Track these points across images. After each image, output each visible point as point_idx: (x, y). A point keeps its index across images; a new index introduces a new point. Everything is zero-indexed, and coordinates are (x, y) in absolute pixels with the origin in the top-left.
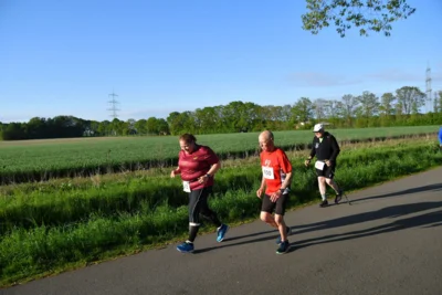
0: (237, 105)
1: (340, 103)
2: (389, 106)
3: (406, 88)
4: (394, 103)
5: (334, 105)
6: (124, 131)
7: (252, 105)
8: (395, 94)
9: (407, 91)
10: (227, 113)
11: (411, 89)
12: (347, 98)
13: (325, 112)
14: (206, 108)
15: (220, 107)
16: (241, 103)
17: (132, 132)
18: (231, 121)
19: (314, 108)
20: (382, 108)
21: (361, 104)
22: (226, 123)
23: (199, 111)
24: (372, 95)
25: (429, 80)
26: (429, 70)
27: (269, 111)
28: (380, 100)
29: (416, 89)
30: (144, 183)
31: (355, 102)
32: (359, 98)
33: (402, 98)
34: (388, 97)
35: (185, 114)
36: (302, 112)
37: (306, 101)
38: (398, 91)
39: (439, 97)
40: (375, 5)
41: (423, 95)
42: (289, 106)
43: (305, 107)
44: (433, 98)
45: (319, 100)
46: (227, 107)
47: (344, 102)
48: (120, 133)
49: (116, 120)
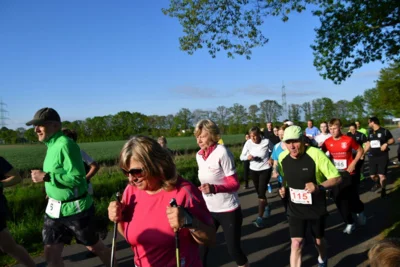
0: (125, 115)
1: (215, 113)
2: (255, 116)
3: (267, 102)
4: (259, 114)
5: (210, 115)
6: (13, 139)
7: (139, 115)
8: (259, 106)
9: (269, 105)
10: (115, 122)
11: (271, 102)
12: (221, 108)
14: (96, 118)
15: (109, 117)
16: (128, 113)
17: (21, 141)
18: (120, 129)
19: (193, 117)
20: (249, 117)
21: (232, 114)
22: (114, 131)
23: (89, 120)
24: (241, 107)
25: (284, 95)
26: (283, 87)
27: (154, 121)
28: (248, 111)
29: (275, 102)
30: (32, 191)
31: (227, 113)
32: (230, 109)
33: (265, 109)
34: (254, 108)
35: (76, 122)
36: (183, 121)
37: (187, 111)
38: (262, 104)
39: (292, 109)
40: (239, 33)
41: (280, 107)
42: (171, 116)
43: (185, 117)
44: (288, 109)
45: (199, 111)
46: (116, 117)
47: (218, 113)
48: (9, 141)
49: (4, 129)
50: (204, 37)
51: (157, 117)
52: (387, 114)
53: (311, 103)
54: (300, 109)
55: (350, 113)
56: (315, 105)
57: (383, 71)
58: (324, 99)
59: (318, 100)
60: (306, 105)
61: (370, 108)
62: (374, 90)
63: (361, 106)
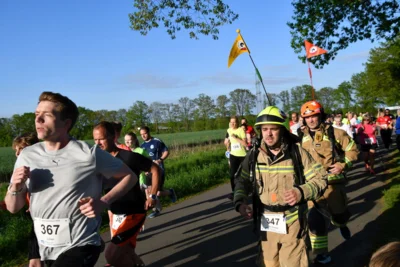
1: (176, 106)
2: (224, 108)
3: (238, 91)
4: (228, 105)
5: (171, 109)
7: (83, 110)
8: (229, 97)
9: (240, 94)
11: (243, 91)
12: (184, 100)
13: (162, 116)
14: (26, 114)
19: (150, 112)
20: (218, 110)
21: (197, 107)
23: (16, 117)
24: (208, 98)
25: (258, 83)
27: (102, 116)
28: (215, 103)
29: (247, 91)
31: (191, 105)
32: (195, 101)
33: (236, 100)
34: (223, 99)
36: (138, 117)
37: (143, 105)
38: (232, 94)
40: (202, 9)
41: (253, 97)
42: (124, 111)
43: (142, 111)
44: (263, 99)
45: (156, 104)
47: (181, 105)
50: (160, 13)
51: (105, 112)
52: (377, 102)
53: (290, 92)
54: (277, 99)
55: (336, 102)
56: (294, 93)
57: (373, 52)
58: (305, 86)
59: (298, 88)
60: (284, 94)
61: (358, 95)
62: (362, 75)
63: (347, 94)
